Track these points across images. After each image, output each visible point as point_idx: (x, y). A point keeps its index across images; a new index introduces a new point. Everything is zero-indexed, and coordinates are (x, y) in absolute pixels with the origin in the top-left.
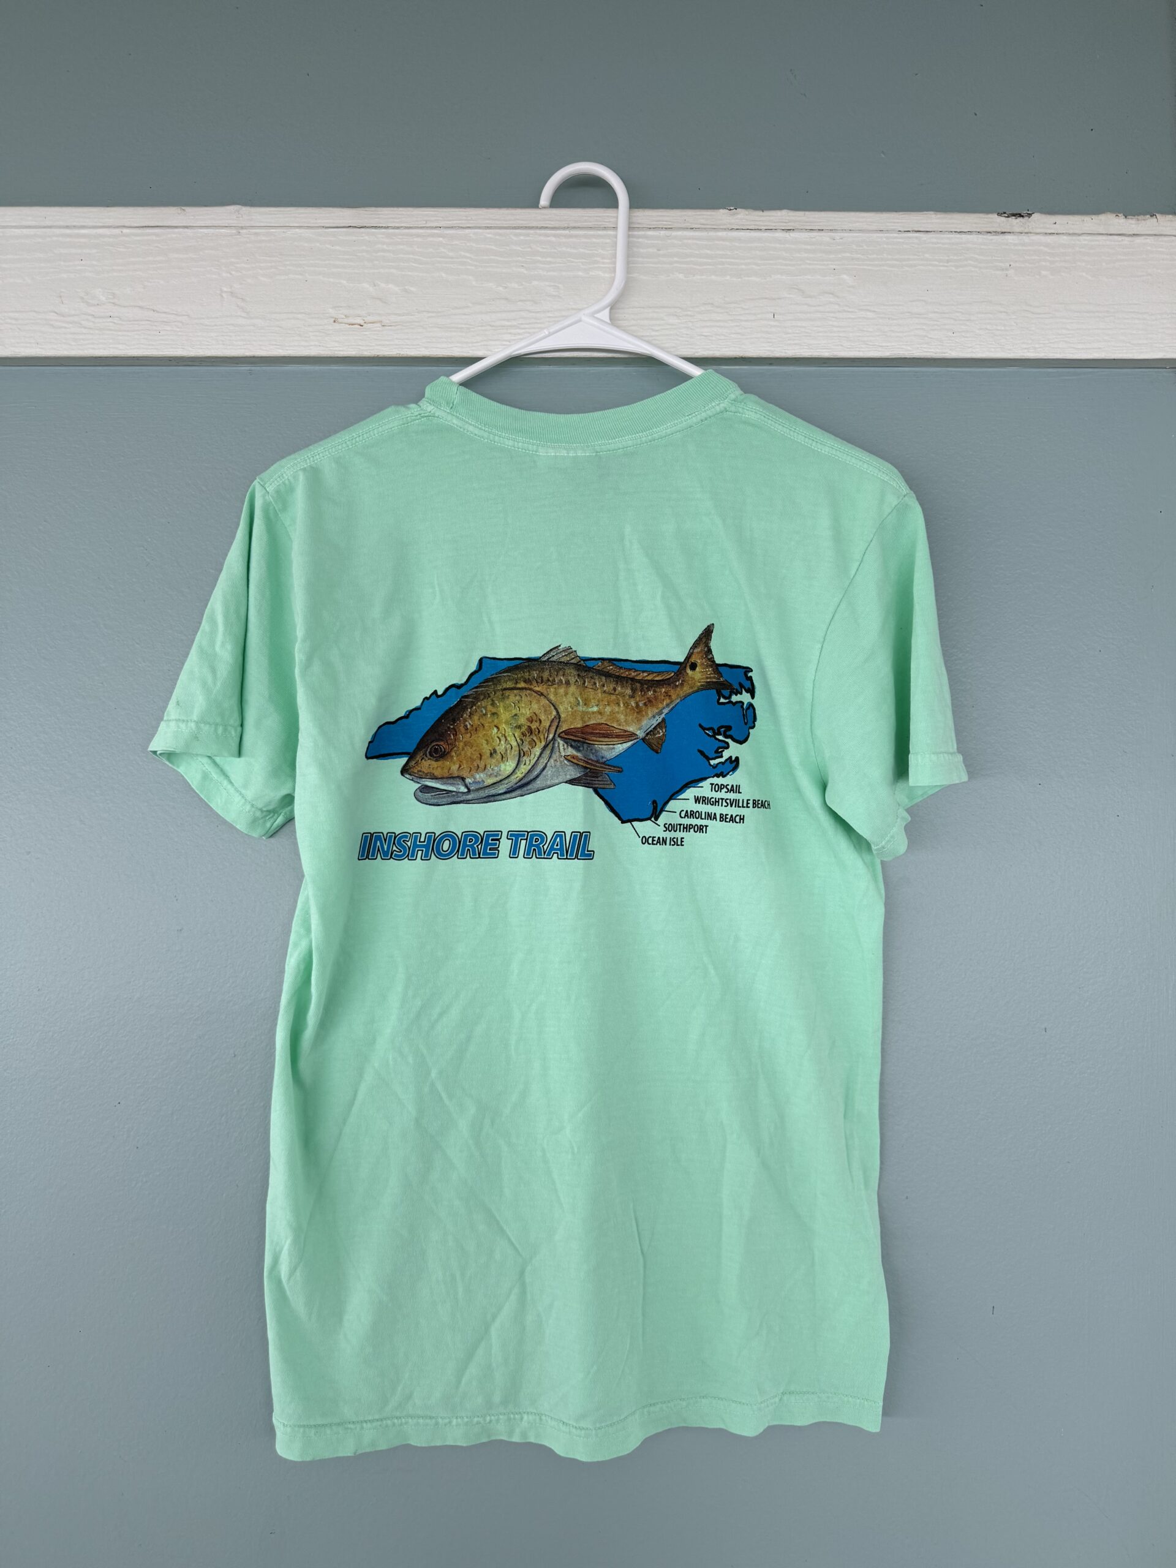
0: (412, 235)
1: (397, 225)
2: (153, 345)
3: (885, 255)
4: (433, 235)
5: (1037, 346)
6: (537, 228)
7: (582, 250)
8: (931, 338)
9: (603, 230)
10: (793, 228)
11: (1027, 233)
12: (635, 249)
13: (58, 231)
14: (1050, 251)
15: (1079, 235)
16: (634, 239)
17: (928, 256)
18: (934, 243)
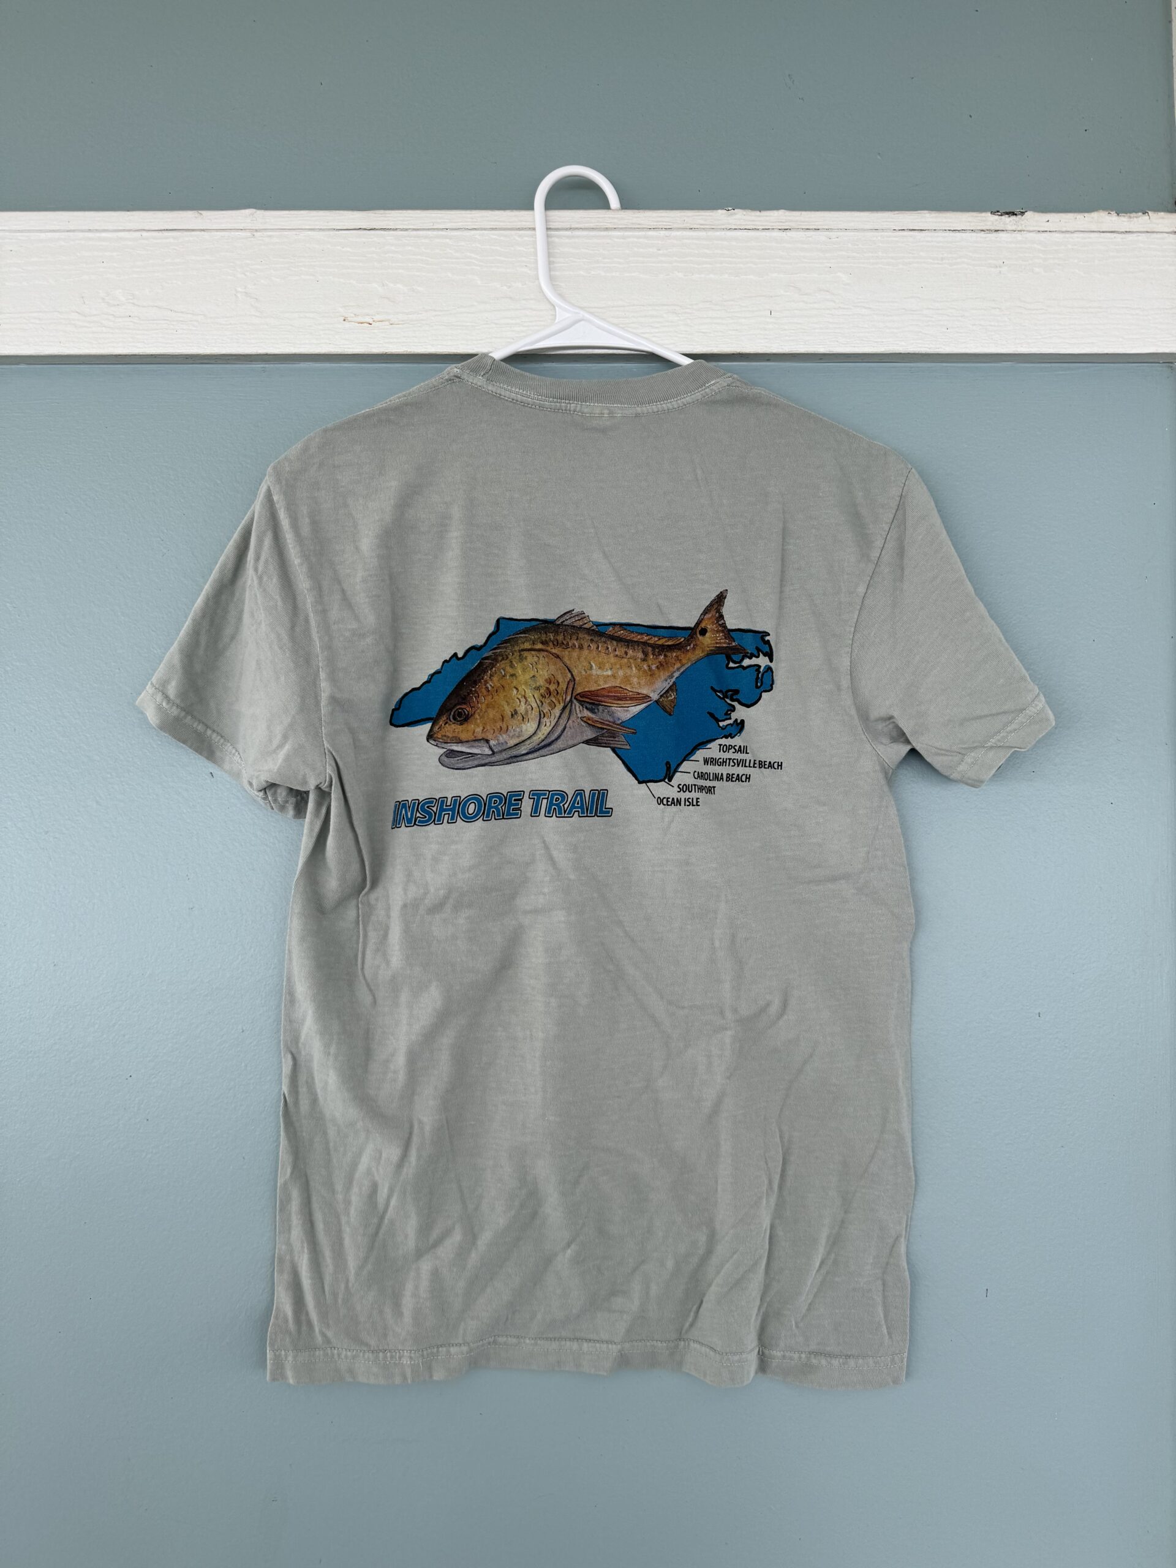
0: (419, 237)
1: (405, 227)
2: (168, 343)
3: (880, 253)
4: (438, 237)
5: (1030, 341)
8: (925, 334)
9: (604, 230)
10: (789, 228)
11: (1021, 231)
12: (636, 249)
13: (81, 235)
14: (1043, 249)
15: (1072, 232)
16: (635, 240)
17: (921, 254)
18: (928, 242)
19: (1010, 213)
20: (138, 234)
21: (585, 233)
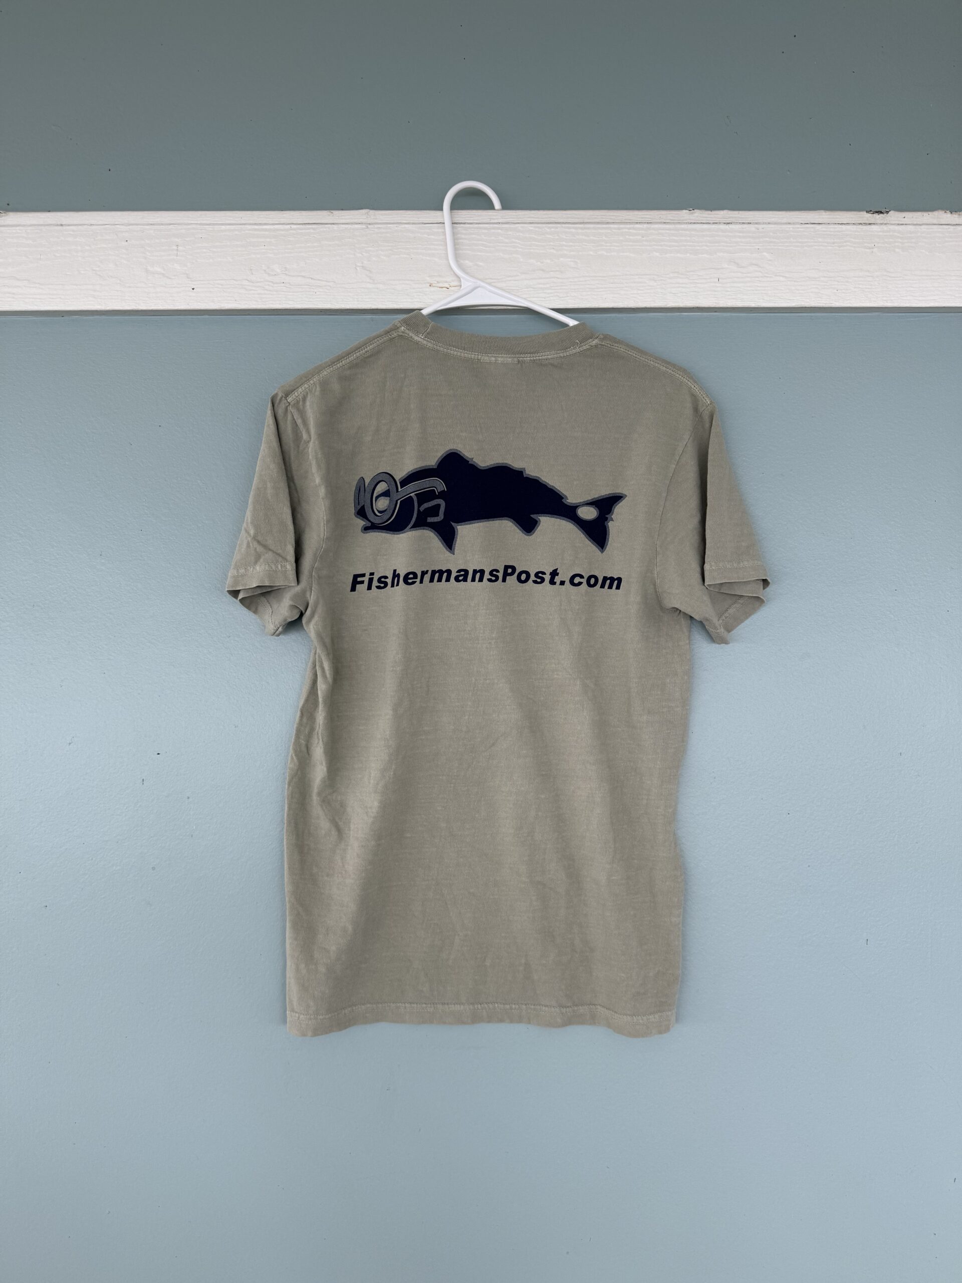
0: (480, 228)
1: (471, 222)
2: (311, 301)
3: (792, 239)
4: (494, 228)
5: (893, 298)
6: (563, 223)
7: (592, 238)
8: (822, 294)
9: (606, 224)
10: (730, 222)
11: (886, 224)
12: (627, 237)
13: (248, 226)
14: (901, 236)
15: (920, 225)
16: (627, 230)
17: (820, 240)
18: (824, 231)
19: (879, 212)
20: (288, 226)
21: (592, 226)
